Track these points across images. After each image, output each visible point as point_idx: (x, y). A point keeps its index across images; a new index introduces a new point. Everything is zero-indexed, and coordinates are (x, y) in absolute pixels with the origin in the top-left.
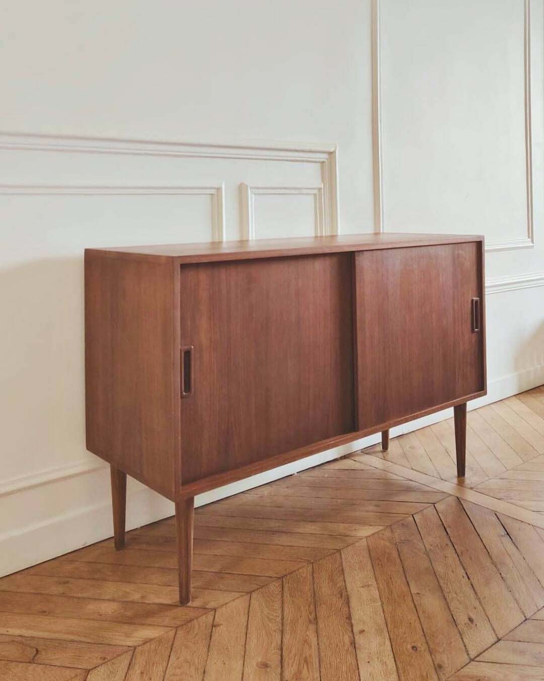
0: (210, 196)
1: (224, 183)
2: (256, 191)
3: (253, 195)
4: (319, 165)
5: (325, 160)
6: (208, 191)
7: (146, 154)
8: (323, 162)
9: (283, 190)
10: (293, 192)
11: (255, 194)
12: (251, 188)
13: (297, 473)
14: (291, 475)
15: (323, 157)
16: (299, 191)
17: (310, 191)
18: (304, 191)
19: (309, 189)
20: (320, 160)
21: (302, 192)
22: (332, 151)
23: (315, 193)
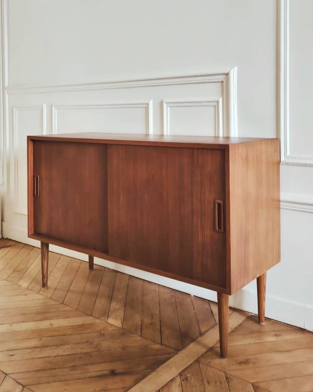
0: (145, 108)
1: (151, 101)
2: (170, 105)
3: (169, 108)
4: (220, 84)
5: (223, 80)
6: (143, 106)
8: (222, 82)
12: (166, 103)
13: (194, 296)
15: (221, 78)
16: (200, 104)
17: (210, 104)
18: (205, 104)
19: (209, 102)
20: (219, 80)
21: (203, 105)
22: (226, 72)
23: (214, 105)
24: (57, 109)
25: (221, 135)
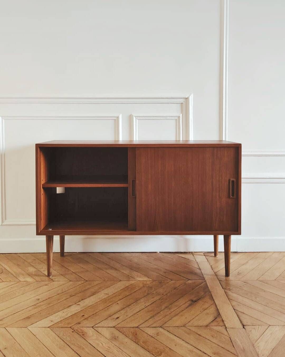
0: (114, 120)
1: (121, 115)
3: (137, 120)
4: (180, 105)
5: (183, 102)
6: (112, 119)
7: (83, 103)
8: (182, 103)
9: (155, 117)
10: (162, 118)
11: (138, 119)
13: (160, 252)
14: (156, 252)
15: (182, 101)
16: (166, 118)
17: (173, 118)
18: (168, 118)
19: (172, 117)
20: (180, 102)
21: (167, 118)
22: (187, 97)
23: (176, 119)
24: (4, 119)
25: (181, 139)
